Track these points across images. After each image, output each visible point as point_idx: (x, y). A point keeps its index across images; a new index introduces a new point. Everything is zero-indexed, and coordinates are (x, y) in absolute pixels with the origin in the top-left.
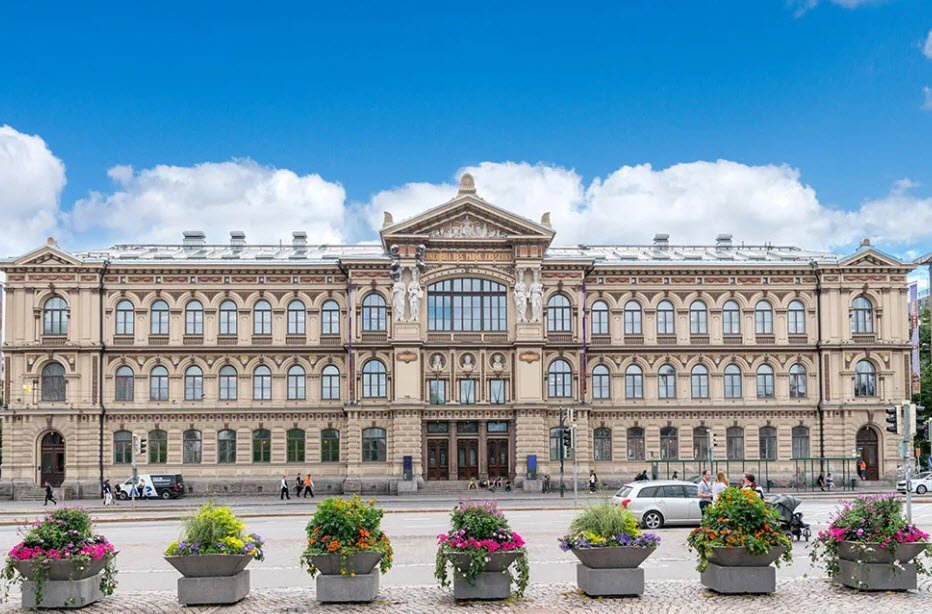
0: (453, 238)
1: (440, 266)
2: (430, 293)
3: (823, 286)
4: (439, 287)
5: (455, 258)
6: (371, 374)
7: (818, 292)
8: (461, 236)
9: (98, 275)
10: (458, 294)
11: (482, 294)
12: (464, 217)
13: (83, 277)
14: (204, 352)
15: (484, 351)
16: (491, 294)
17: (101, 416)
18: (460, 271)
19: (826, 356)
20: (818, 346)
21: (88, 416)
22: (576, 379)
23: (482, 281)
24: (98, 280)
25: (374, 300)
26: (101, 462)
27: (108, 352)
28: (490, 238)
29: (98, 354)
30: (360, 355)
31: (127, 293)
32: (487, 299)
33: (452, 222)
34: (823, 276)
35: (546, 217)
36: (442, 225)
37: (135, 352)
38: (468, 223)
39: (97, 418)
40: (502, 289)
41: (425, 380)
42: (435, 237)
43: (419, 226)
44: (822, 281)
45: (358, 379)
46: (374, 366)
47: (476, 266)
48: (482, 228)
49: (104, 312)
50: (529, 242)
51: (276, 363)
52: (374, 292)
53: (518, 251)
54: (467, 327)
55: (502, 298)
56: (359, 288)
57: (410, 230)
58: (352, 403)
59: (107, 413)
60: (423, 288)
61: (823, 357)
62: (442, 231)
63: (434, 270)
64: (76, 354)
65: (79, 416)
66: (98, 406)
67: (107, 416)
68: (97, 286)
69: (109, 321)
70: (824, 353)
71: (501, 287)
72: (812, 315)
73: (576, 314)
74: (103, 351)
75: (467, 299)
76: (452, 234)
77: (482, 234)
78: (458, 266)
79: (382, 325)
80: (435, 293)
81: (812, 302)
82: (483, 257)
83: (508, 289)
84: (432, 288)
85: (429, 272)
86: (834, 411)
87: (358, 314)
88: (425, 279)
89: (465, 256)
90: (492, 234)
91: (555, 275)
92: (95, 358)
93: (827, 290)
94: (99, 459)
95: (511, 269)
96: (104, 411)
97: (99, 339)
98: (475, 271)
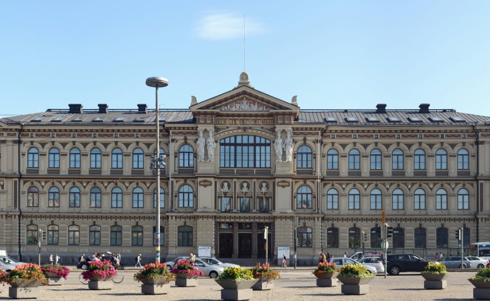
0: (236, 111)
1: (228, 127)
2: (221, 144)
3: (481, 140)
4: (227, 141)
5: (237, 123)
6: (184, 193)
7: (477, 143)
8: (241, 110)
9: (17, 133)
10: (239, 145)
11: (255, 145)
12: (242, 99)
13: (8, 134)
14: (81, 179)
15: (255, 180)
16: (260, 145)
17: (19, 216)
18: (240, 131)
19: (482, 184)
20: (476, 177)
21: (11, 215)
22: (315, 197)
23: (255, 137)
24: (17, 135)
25: (186, 148)
26: (19, 242)
27: (23, 178)
28: (260, 111)
29: (17, 180)
30: (177, 182)
31: (34, 143)
32: (258, 148)
33: (235, 101)
34: (480, 133)
35: (294, 98)
36: (229, 103)
37: (39, 179)
38: (245, 102)
39: (17, 217)
40: (268, 142)
41: (217, 197)
42: (224, 110)
43: (214, 104)
44: (480, 136)
45: (176, 196)
46: (186, 189)
47: (250, 128)
48: (254, 105)
49: (21, 155)
50: (284, 114)
51: (125, 186)
52: (186, 143)
53: (277, 119)
54: (245, 165)
55: (268, 148)
56: (177, 141)
57: (208, 107)
58: (171, 211)
59: (23, 214)
60: (216, 142)
61: (479, 184)
62: (229, 107)
63: (223, 130)
64: (5, 179)
65: (6, 216)
66: (17, 210)
67: (23, 216)
68: (17, 139)
69: (24, 160)
70: (480, 182)
71: (267, 140)
72: (473, 158)
73: (315, 158)
74: (20, 177)
75: (245, 148)
76: (235, 108)
77: (255, 108)
78: (239, 128)
79: (191, 162)
80: (225, 144)
81: (473, 150)
82: (255, 122)
83: (272, 142)
84: (222, 141)
85: (221, 131)
86: (485, 219)
87: (175, 157)
88: (218, 136)
89: (243, 122)
90: (261, 109)
91: (302, 133)
92: (15, 182)
93: (483, 143)
94: (18, 241)
95: (273, 130)
96: (21, 213)
97: (18, 171)
98: (250, 131)
